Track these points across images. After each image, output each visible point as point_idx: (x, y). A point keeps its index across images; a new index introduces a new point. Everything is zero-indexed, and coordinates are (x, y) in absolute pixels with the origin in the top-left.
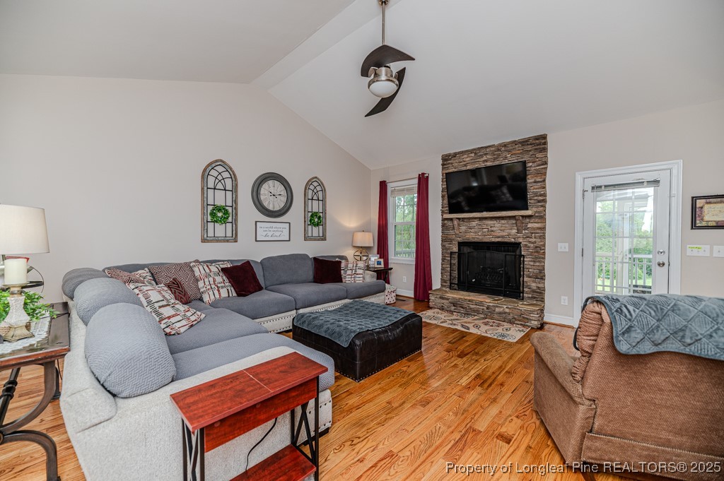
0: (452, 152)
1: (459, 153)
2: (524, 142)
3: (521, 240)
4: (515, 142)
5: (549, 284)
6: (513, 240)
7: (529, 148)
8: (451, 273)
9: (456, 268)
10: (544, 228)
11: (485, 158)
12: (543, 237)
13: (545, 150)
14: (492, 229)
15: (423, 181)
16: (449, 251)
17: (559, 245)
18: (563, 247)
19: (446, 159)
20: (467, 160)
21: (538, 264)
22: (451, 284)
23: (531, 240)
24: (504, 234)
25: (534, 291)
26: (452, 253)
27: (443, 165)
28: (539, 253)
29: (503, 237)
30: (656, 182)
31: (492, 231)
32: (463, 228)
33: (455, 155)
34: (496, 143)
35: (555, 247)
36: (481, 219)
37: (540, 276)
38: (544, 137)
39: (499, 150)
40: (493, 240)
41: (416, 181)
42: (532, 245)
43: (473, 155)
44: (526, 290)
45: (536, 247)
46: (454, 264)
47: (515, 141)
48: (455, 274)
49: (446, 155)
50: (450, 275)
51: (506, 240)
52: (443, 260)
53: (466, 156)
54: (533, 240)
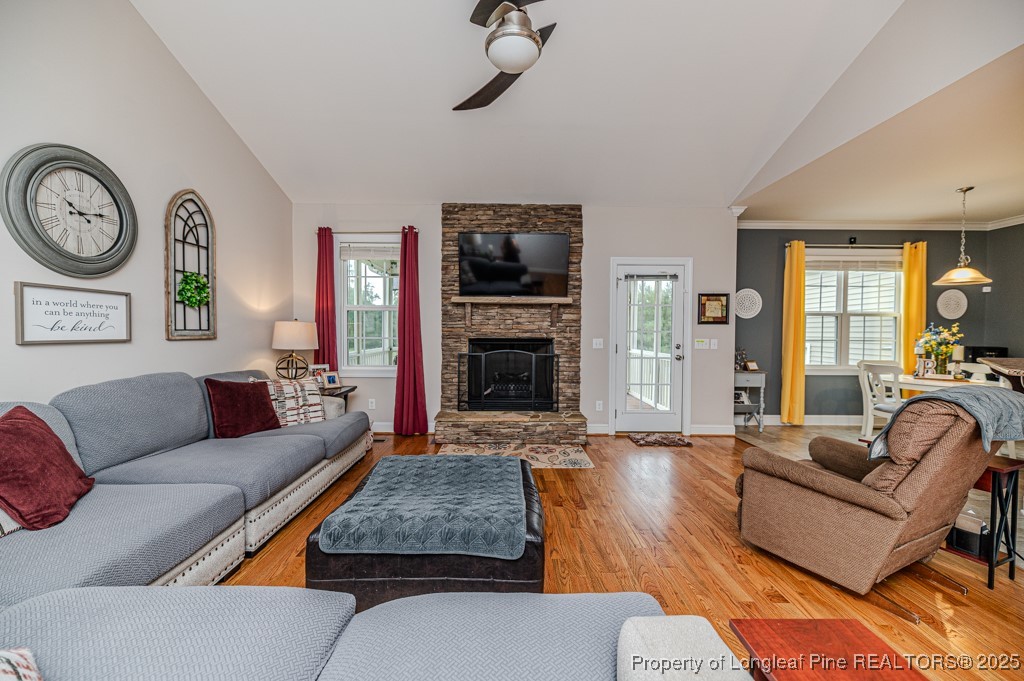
0: (459, 201)
1: (470, 206)
2: (558, 209)
3: (554, 336)
4: (546, 208)
5: (584, 389)
6: (545, 335)
7: (563, 218)
8: (459, 386)
9: (465, 377)
10: (578, 321)
11: (508, 220)
12: (578, 332)
13: (579, 224)
14: (519, 320)
15: (410, 238)
16: (456, 353)
17: (594, 340)
18: (598, 343)
19: (449, 212)
20: (484, 218)
21: (573, 365)
22: (459, 402)
23: (566, 335)
24: (535, 327)
25: (569, 399)
26: (461, 356)
27: (444, 219)
28: (574, 350)
29: (532, 331)
30: (675, 277)
31: (519, 323)
32: (477, 319)
33: (464, 207)
34: (524, 202)
35: (590, 343)
36: (502, 306)
37: (575, 380)
38: (579, 208)
39: (526, 213)
40: (521, 335)
41: (399, 238)
42: (566, 341)
43: (491, 212)
44: (561, 398)
45: (572, 344)
46: (464, 372)
47: (547, 206)
48: (465, 387)
49: (450, 205)
50: (459, 390)
51: (537, 335)
52: (445, 367)
53: (481, 212)
54: (568, 335)
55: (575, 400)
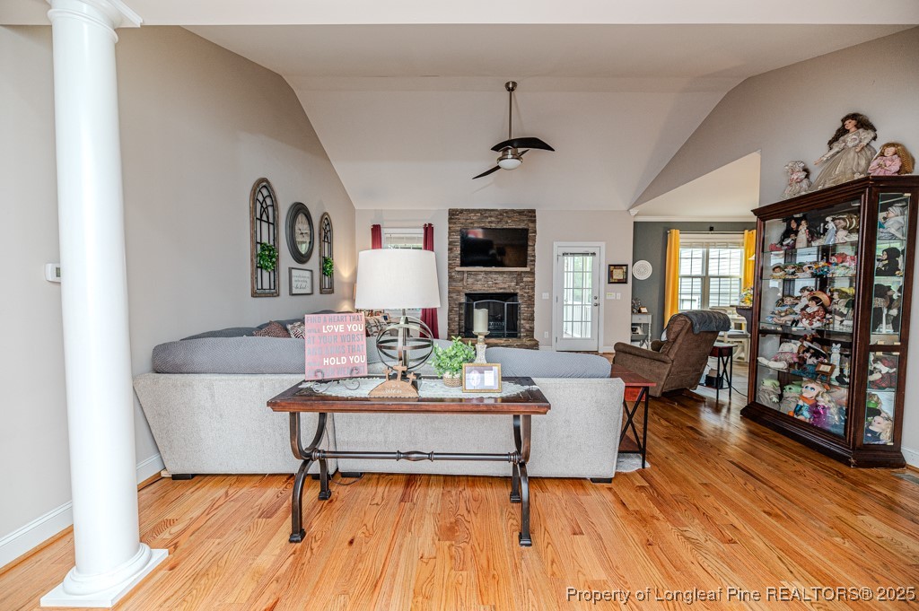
0: (459, 208)
1: (466, 210)
2: (521, 212)
3: (518, 291)
4: (513, 211)
5: (537, 324)
6: (512, 291)
7: (524, 218)
8: (459, 322)
9: (463, 317)
10: (533, 282)
11: (489, 219)
12: (533, 289)
13: (534, 222)
14: (496, 281)
15: (429, 230)
16: (457, 302)
17: (544, 294)
18: (546, 296)
19: (453, 214)
20: (475, 218)
21: (530, 309)
22: (459, 332)
23: (525, 291)
24: (506, 286)
25: (528, 331)
26: (461, 304)
27: (450, 219)
28: (531, 301)
29: (504, 288)
30: (594, 254)
31: (496, 284)
32: (470, 281)
33: (462, 211)
34: (499, 208)
35: (540, 296)
36: (486, 273)
37: (531, 319)
38: (534, 211)
39: (501, 215)
40: (498, 291)
41: (422, 231)
42: (526, 295)
43: (479, 214)
44: (522, 330)
45: (529, 296)
46: (462, 314)
48: (463, 323)
49: (453, 210)
50: (459, 325)
51: (508, 291)
52: (450, 311)
53: (473, 214)
54: (527, 291)
55: (531, 330)
